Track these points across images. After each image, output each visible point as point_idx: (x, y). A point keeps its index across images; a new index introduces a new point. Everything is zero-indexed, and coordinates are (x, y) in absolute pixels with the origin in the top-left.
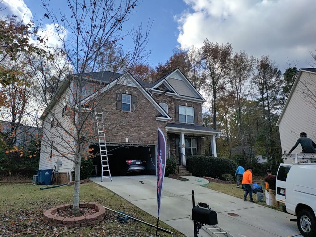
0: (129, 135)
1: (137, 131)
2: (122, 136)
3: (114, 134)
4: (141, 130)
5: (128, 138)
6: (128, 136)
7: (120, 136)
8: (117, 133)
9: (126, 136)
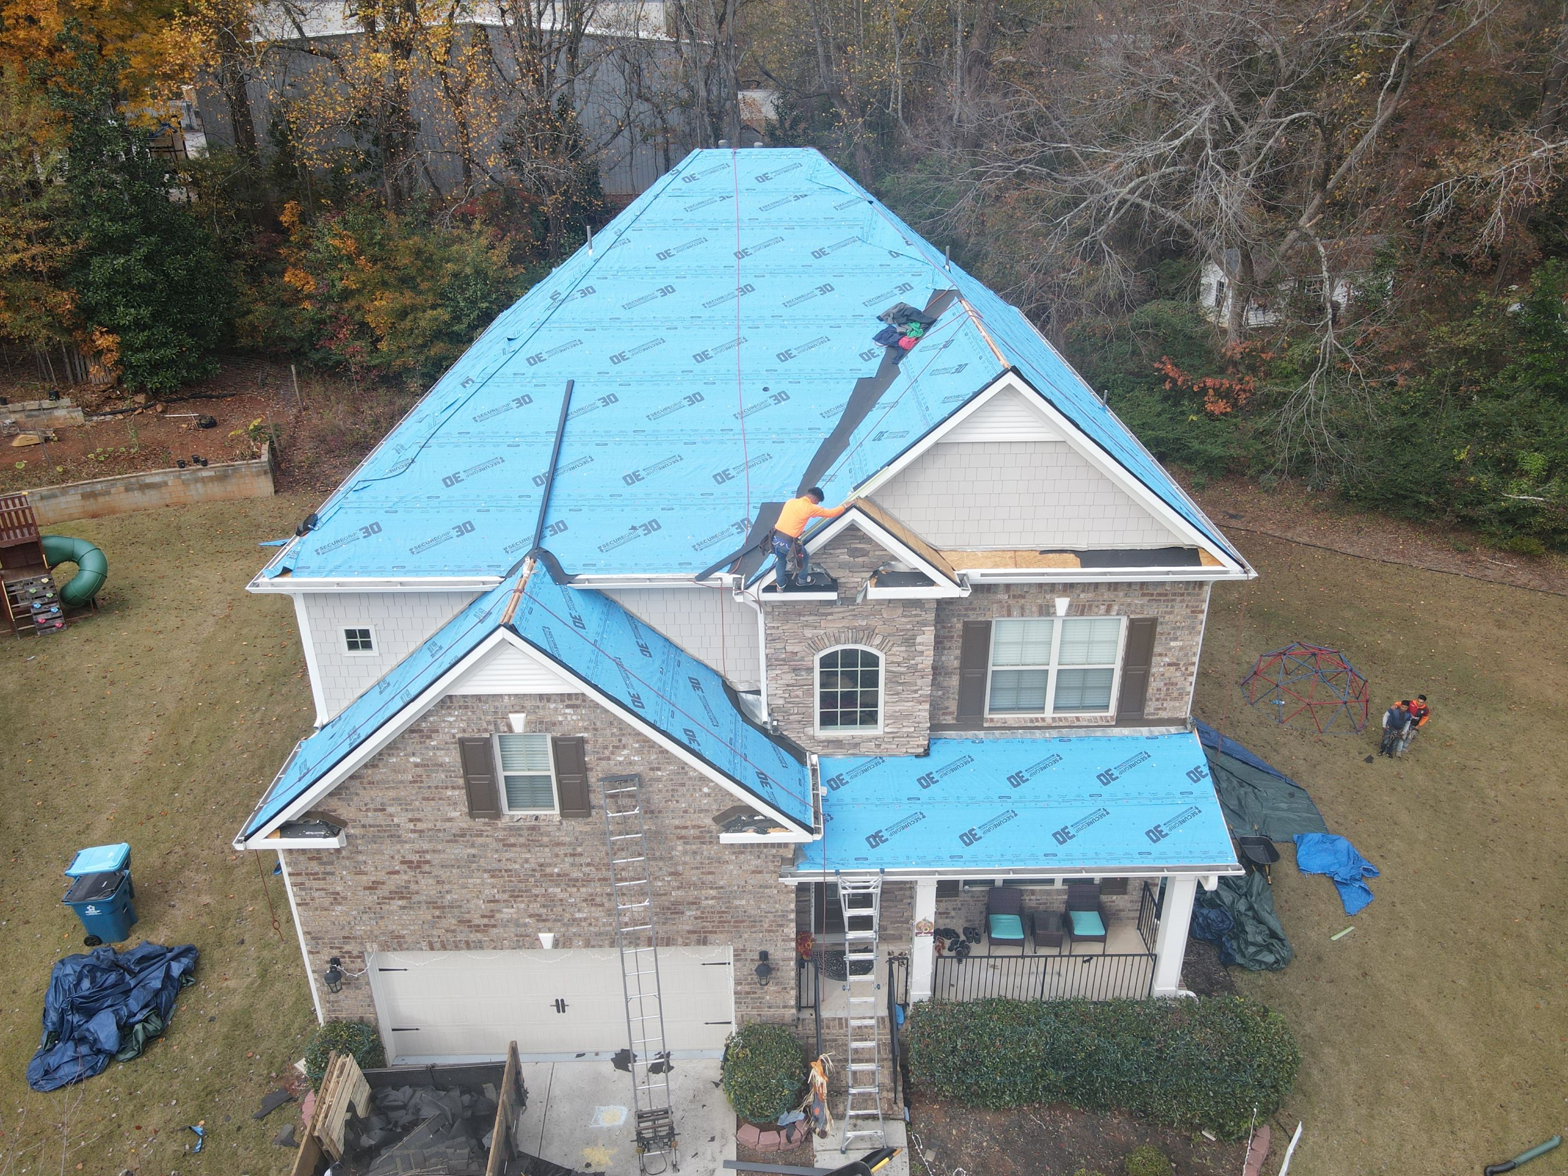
0: (555, 920)
1: (598, 900)
2: (518, 925)
3: (476, 922)
4: (623, 894)
5: (550, 930)
6: (549, 924)
7: (506, 926)
8: (492, 917)
9: (541, 925)
